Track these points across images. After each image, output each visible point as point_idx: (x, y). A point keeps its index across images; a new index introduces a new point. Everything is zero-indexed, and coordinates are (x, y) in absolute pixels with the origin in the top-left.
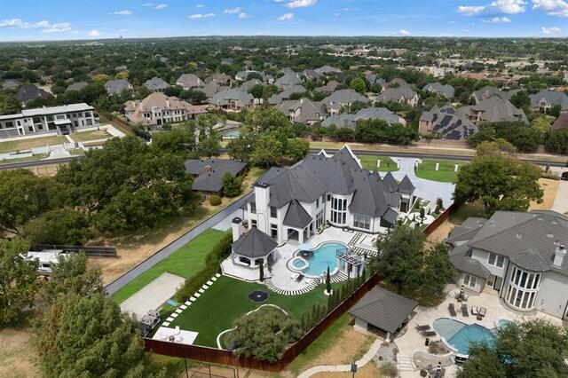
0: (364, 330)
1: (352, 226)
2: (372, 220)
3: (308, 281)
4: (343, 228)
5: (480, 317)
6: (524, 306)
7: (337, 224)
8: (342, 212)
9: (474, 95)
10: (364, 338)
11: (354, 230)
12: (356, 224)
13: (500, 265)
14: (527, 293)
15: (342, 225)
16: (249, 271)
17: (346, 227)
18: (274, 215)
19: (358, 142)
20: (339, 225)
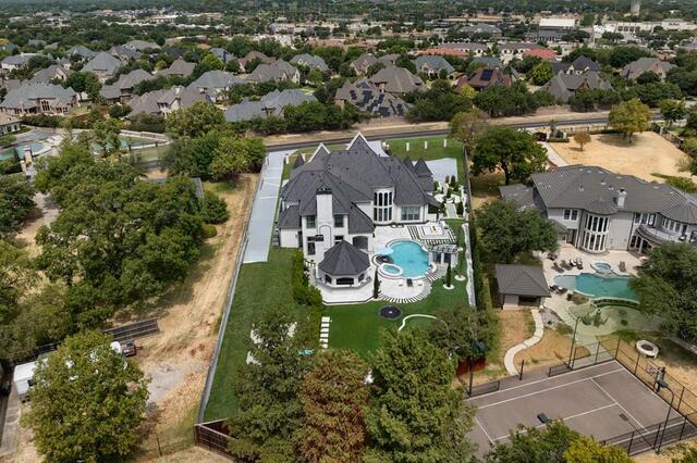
0: (515, 307)
1: (399, 220)
2: (422, 209)
3: (420, 282)
4: (390, 225)
5: (580, 267)
6: (597, 249)
7: (383, 222)
8: (388, 207)
9: (352, 65)
10: (520, 314)
11: (403, 225)
12: (404, 217)
13: (574, 218)
14: (599, 236)
15: (389, 222)
16: (353, 291)
17: (394, 224)
18: (339, 224)
19: (290, 133)
20: (385, 223)
